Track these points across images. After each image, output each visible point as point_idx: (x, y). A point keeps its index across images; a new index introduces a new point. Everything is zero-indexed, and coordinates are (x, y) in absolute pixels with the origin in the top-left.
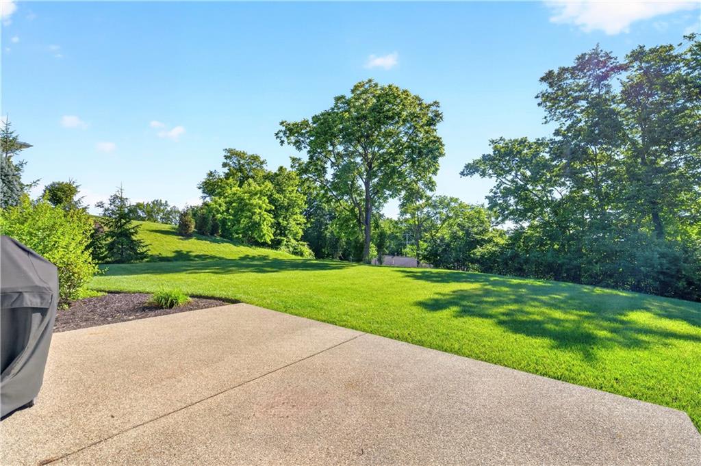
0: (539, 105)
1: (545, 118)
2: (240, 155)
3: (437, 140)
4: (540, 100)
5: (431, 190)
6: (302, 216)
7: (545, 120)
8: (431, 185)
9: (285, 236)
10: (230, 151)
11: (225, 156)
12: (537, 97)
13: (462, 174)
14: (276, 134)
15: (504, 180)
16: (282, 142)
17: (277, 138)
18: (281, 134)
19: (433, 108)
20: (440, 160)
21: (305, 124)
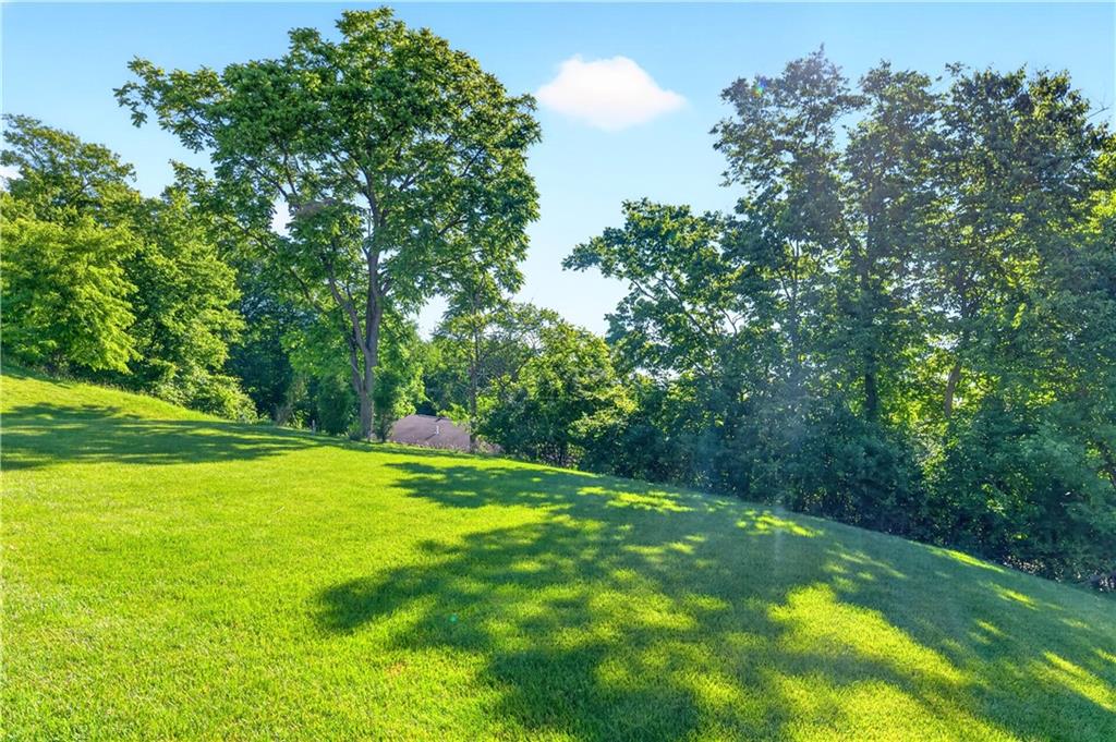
0: (716, 146)
1: (725, 174)
2: (53, 139)
3: (524, 183)
4: (719, 137)
5: (511, 289)
6: (234, 314)
7: (724, 179)
8: (512, 280)
9: (177, 358)
10: (21, 122)
11: (6, 134)
12: (714, 131)
13: (567, 264)
14: (120, 93)
15: (643, 287)
16: (139, 118)
17: (122, 102)
18: (134, 96)
19: (522, 110)
20: (530, 228)
21: (204, 80)
